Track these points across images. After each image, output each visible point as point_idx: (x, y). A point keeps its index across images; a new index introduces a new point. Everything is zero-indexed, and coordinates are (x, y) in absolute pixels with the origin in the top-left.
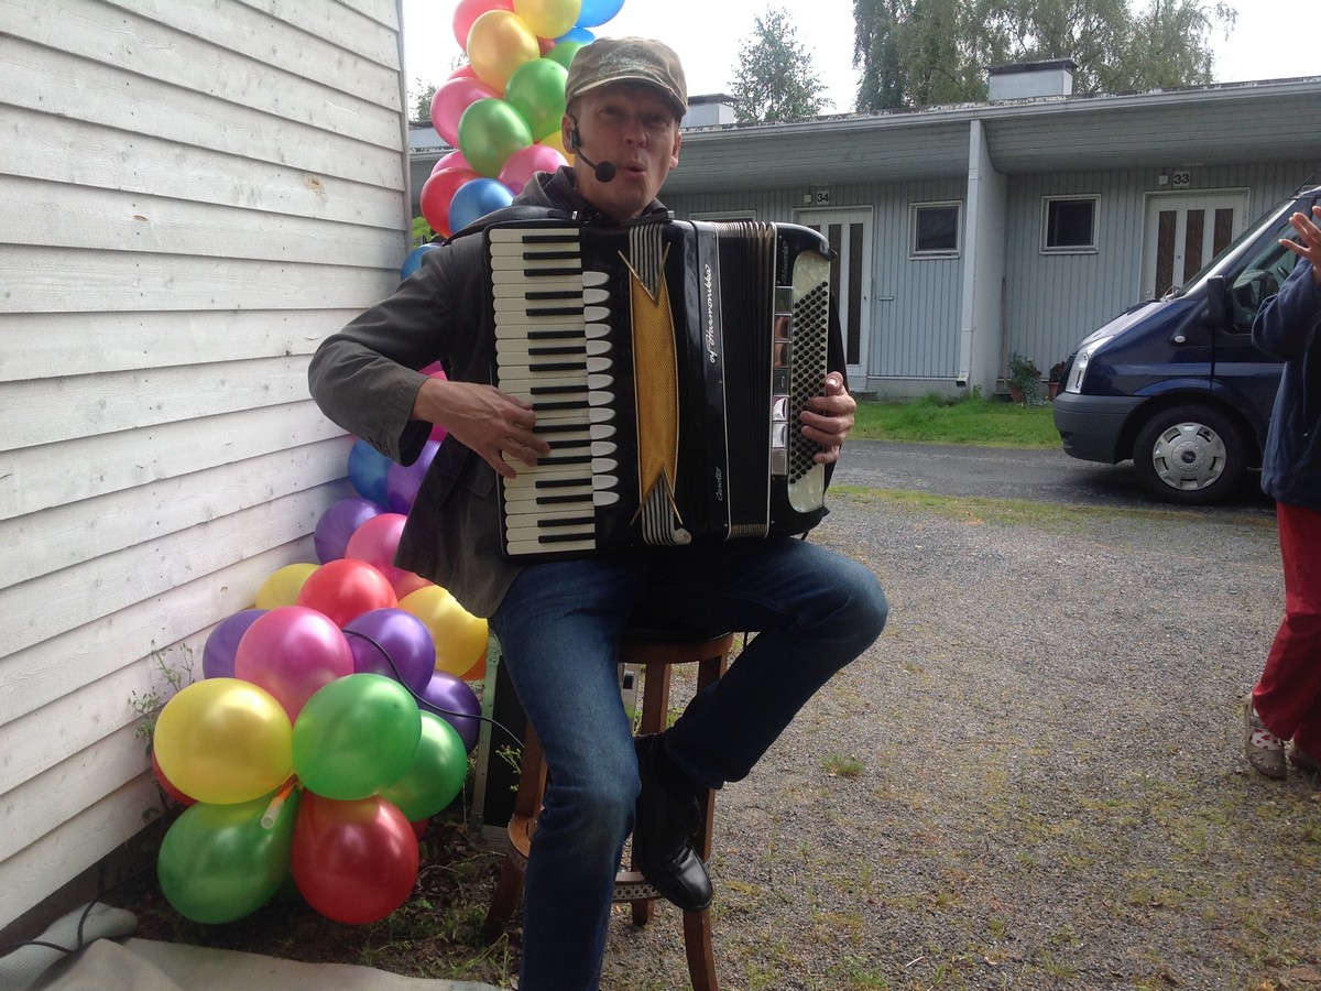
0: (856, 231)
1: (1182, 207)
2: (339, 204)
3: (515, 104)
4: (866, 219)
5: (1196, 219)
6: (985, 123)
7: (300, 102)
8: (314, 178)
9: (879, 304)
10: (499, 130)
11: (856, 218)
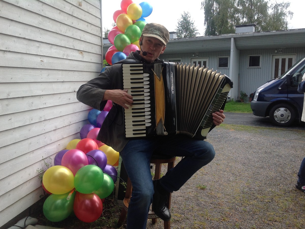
0: (205, 63)
1: (280, 58)
2: (87, 58)
3: (127, 35)
4: (207, 60)
5: (284, 60)
6: (235, 38)
7: (78, 35)
8: (81, 52)
10: (123, 41)
11: (204, 60)
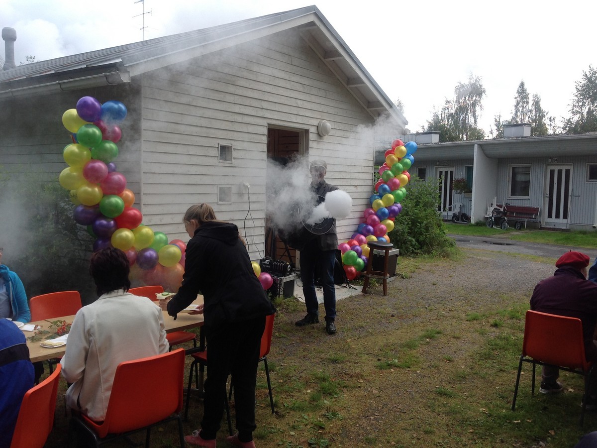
0: (568, 172)
2: (359, 189)
3: (391, 171)
4: (570, 168)
8: (356, 186)
9: (574, 198)
10: (388, 175)
11: (567, 167)
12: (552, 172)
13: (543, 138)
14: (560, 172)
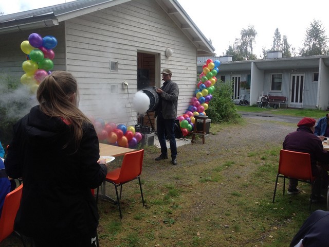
0: (302, 77)
4: (304, 75)
9: (306, 91)
10: (205, 79)
12: (294, 77)
13: (289, 59)
14: (298, 77)
